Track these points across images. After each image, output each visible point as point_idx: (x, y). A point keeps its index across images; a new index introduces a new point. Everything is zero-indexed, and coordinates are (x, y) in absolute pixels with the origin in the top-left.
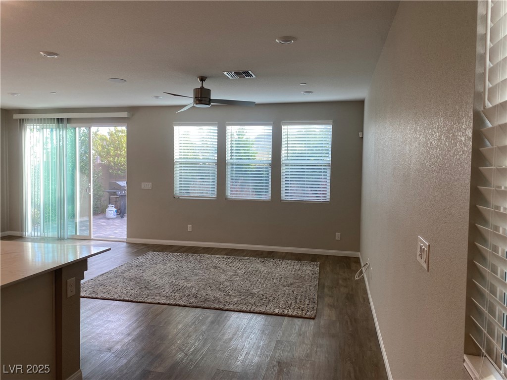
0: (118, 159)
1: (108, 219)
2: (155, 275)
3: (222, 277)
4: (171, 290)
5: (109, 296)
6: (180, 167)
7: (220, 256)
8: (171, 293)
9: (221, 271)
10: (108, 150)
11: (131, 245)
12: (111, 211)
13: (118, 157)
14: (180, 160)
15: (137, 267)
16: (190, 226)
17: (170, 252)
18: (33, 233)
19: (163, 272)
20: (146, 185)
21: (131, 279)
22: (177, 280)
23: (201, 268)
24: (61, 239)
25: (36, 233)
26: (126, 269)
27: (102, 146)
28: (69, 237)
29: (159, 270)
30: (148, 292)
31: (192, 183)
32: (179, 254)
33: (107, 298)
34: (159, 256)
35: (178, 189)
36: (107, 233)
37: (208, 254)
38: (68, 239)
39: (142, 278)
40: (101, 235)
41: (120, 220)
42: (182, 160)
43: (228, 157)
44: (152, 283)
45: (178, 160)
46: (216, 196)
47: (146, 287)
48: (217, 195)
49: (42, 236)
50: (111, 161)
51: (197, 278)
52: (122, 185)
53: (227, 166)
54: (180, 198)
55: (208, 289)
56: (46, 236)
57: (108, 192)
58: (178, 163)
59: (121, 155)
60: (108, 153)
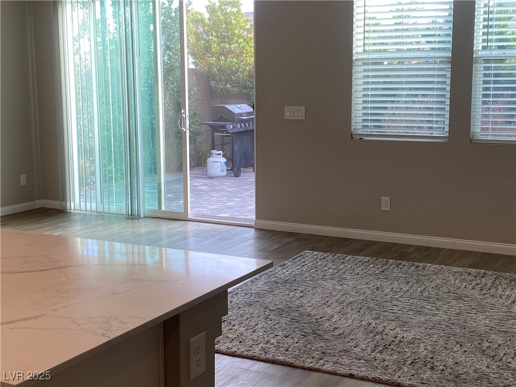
0: (226, 60)
1: (211, 178)
2: (327, 304)
3: (481, 322)
4: (372, 345)
5: (242, 349)
6: (365, 70)
7: (460, 269)
8: (373, 351)
9: (474, 305)
10: (208, 42)
11: (265, 234)
12: (217, 162)
13: (226, 56)
14: (365, 56)
15: (288, 285)
16: (386, 200)
17: (348, 253)
18: (83, 204)
19: (342, 299)
20: (294, 113)
21: (280, 312)
22: (378, 321)
23: (426, 294)
24: (133, 217)
25: (88, 205)
26: (266, 288)
27: (196, 34)
28: (148, 214)
29: (334, 293)
30: (322, 344)
31: (389, 105)
32: (367, 259)
33: (238, 352)
34: (326, 262)
35: (360, 120)
36: (214, 207)
37: (432, 262)
38: (145, 217)
39: (302, 310)
40: (204, 211)
41: (233, 181)
42: (371, 56)
43: (478, 44)
44: (327, 324)
45: (360, 57)
46: (447, 135)
47: (314, 332)
48: (450, 132)
49: (99, 210)
50: (213, 64)
51: (422, 319)
52: (236, 112)
53: (474, 65)
54: (365, 138)
55: (455, 349)
56: (106, 210)
57: (211, 126)
58: (360, 63)
59: (230, 52)
60: (207, 49)
